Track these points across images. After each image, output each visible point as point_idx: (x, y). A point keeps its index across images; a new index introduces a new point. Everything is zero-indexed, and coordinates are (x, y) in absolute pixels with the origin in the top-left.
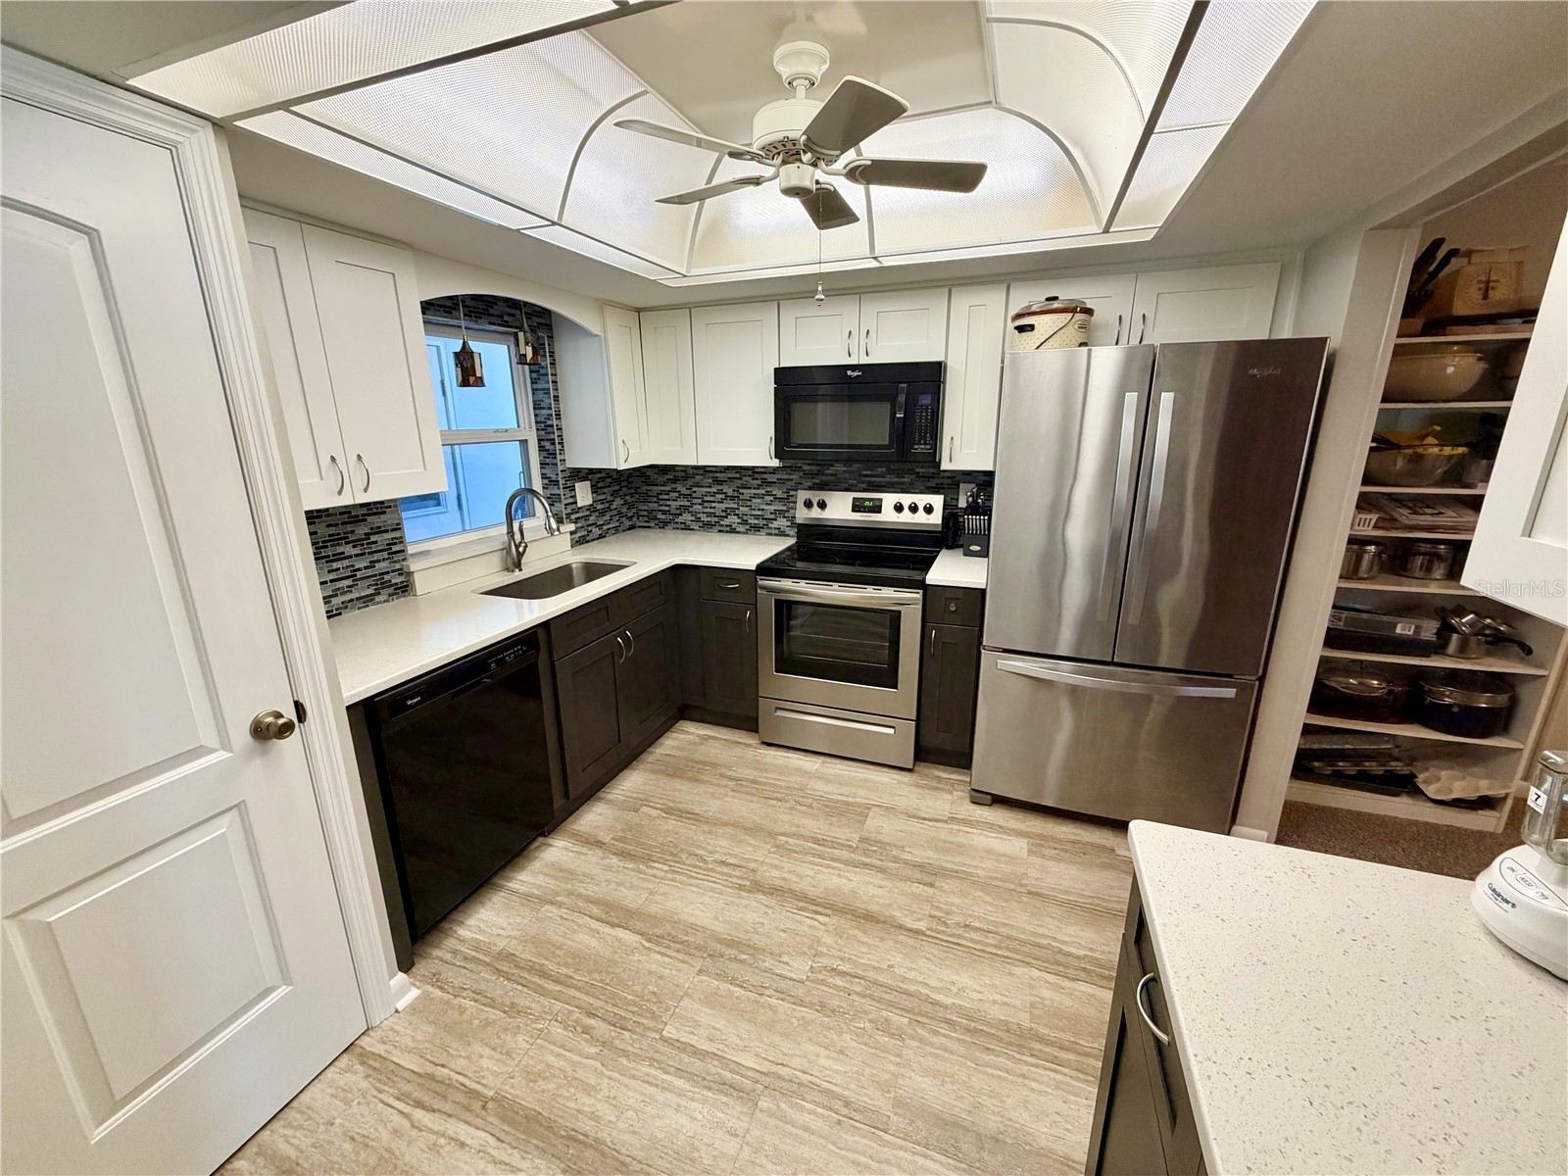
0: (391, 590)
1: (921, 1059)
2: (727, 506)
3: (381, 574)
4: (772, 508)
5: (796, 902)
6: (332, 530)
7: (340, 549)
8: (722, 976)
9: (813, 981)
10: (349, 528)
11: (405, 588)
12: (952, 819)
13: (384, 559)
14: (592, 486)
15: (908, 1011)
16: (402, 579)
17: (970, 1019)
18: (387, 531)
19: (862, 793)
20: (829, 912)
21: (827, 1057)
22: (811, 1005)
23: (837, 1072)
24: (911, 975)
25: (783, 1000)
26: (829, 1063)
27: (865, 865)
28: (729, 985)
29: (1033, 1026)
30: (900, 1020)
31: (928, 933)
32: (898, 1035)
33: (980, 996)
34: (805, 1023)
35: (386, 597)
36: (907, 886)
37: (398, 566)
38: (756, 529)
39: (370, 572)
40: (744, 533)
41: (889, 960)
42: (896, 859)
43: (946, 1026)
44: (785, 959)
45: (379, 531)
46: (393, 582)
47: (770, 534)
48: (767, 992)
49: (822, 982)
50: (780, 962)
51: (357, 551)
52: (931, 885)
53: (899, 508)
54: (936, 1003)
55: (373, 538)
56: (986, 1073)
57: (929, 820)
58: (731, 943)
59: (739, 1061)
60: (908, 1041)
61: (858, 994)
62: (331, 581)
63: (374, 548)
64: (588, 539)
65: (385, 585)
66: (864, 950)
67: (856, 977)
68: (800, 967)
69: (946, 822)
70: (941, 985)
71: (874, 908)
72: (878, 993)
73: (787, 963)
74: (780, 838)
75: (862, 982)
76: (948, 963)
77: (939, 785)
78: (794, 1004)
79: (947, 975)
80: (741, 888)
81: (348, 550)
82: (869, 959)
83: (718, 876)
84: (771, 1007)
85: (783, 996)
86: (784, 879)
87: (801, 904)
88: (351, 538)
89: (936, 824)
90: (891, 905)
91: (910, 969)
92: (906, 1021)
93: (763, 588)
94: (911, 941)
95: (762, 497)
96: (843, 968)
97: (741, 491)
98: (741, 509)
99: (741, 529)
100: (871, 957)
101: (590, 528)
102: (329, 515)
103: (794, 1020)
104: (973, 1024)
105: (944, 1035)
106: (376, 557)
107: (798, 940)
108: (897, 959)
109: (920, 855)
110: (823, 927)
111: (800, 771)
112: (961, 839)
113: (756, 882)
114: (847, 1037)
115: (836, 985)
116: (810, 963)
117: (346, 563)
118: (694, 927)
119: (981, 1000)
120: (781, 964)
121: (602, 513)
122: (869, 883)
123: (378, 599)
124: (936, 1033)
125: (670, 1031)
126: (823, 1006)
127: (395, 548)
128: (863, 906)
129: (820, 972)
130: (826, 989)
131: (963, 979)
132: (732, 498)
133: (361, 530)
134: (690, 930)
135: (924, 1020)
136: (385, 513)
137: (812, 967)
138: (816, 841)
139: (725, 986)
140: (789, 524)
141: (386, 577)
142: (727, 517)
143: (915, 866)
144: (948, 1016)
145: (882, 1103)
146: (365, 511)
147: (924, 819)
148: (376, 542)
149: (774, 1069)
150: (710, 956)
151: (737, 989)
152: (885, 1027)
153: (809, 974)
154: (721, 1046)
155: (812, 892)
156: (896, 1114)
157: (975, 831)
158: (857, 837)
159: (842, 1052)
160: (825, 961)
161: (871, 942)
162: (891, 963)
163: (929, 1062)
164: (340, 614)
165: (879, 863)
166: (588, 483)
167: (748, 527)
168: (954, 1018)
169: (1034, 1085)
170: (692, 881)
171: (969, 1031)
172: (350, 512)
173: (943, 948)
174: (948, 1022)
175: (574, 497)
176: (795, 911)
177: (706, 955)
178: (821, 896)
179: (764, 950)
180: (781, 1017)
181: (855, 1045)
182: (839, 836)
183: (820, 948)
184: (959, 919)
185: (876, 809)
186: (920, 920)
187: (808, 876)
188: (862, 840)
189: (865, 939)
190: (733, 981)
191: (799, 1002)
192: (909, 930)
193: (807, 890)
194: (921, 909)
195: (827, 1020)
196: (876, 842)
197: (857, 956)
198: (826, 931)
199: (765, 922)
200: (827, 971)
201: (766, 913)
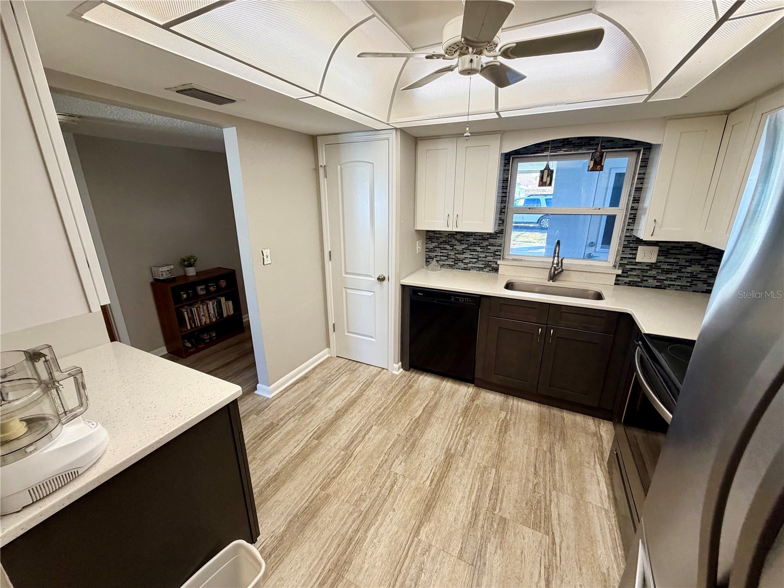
0: (491, 269)
1: (343, 511)
3: (488, 261)
5: (439, 472)
6: (474, 241)
7: (476, 248)
8: (396, 441)
9: (389, 473)
10: (481, 241)
11: (496, 270)
13: (491, 256)
14: (659, 251)
15: (367, 511)
16: (496, 266)
17: (357, 543)
18: (495, 246)
19: (571, 534)
20: (433, 486)
21: (353, 474)
22: (377, 471)
23: (347, 477)
24: (388, 520)
25: (382, 461)
26: (351, 474)
27: (476, 516)
29: (344, 581)
30: (364, 506)
31: (416, 539)
32: (357, 504)
33: (369, 554)
34: (369, 468)
35: (488, 270)
37: (496, 260)
39: (484, 259)
41: (398, 510)
42: (485, 540)
43: (356, 528)
44: (403, 464)
45: (492, 245)
46: (492, 266)
48: (386, 457)
49: (389, 477)
50: (402, 461)
51: (481, 250)
52: (460, 557)
54: (369, 528)
55: (489, 247)
56: (328, 539)
58: (413, 445)
59: (359, 446)
60: (352, 507)
61: (380, 491)
62: (470, 258)
63: (488, 251)
64: (640, 284)
65: (489, 266)
66: (406, 499)
67: (390, 492)
68: (398, 469)
70: (379, 535)
71: (437, 510)
72: (380, 501)
73: (400, 464)
74: (494, 470)
75: (387, 494)
76: (393, 543)
79: (386, 540)
80: (448, 449)
81: (479, 249)
82: (399, 500)
83: (456, 441)
84: (379, 457)
85: (384, 461)
86: (457, 469)
87: (438, 475)
88: (481, 245)
90: (439, 521)
91: (392, 519)
92: (362, 509)
94: (409, 528)
96: (395, 487)
100: (401, 502)
101: (645, 278)
102: (475, 236)
103: (372, 464)
104: (353, 543)
105: (351, 526)
106: (488, 254)
107: (414, 470)
108: (399, 515)
110: (422, 482)
113: (452, 456)
114: (360, 482)
115: (386, 482)
116: (400, 473)
117: (476, 253)
118: (423, 433)
119: (366, 554)
121: (668, 272)
122: (458, 513)
123: (484, 270)
124: (353, 522)
125: (375, 428)
126: (376, 475)
127: (497, 253)
129: (394, 477)
130: (385, 478)
131: (381, 549)
133: (485, 243)
134: (421, 432)
135: (361, 518)
136: (496, 239)
137: (397, 474)
138: (496, 490)
139: (391, 442)
141: (490, 263)
143: (481, 552)
144: (360, 531)
145: (330, 490)
146: (489, 236)
148: (490, 249)
149: (353, 457)
150: (407, 438)
151: (389, 446)
152: (362, 499)
153: (393, 472)
154: (366, 441)
155: (448, 481)
156: (325, 494)
158: (507, 516)
159: (354, 479)
160: (401, 480)
161: (411, 504)
163: (341, 514)
164: (470, 270)
165: (480, 525)
166: (656, 249)
168: (359, 534)
169: (316, 562)
170: (451, 432)
171: (351, 539)
172: (483, 236)
173: (404, 545)
174: (357, 531)
175: (635, 254)
176: (433, 471)
178: (445, 485)
179: (409, 456)
180: (374, 460)
181: (356, 485)
182: (504, 504)
183: (408, 479)
184: (428, 565)
185: (547, 540)
186: (427, 537)
187: (461, 480)
188: (503, 520)
189: (413, 501)
190: (394, 445)
191: (380, 467)
192: (419, 528)
193: (449, 479)
194: (437, 541)
195: (370, 476)
196: (503, 529)
197: (402, 495)
198: (419, 483)
199: (426, 458)
200: (394, 480)
201: (431, 458)
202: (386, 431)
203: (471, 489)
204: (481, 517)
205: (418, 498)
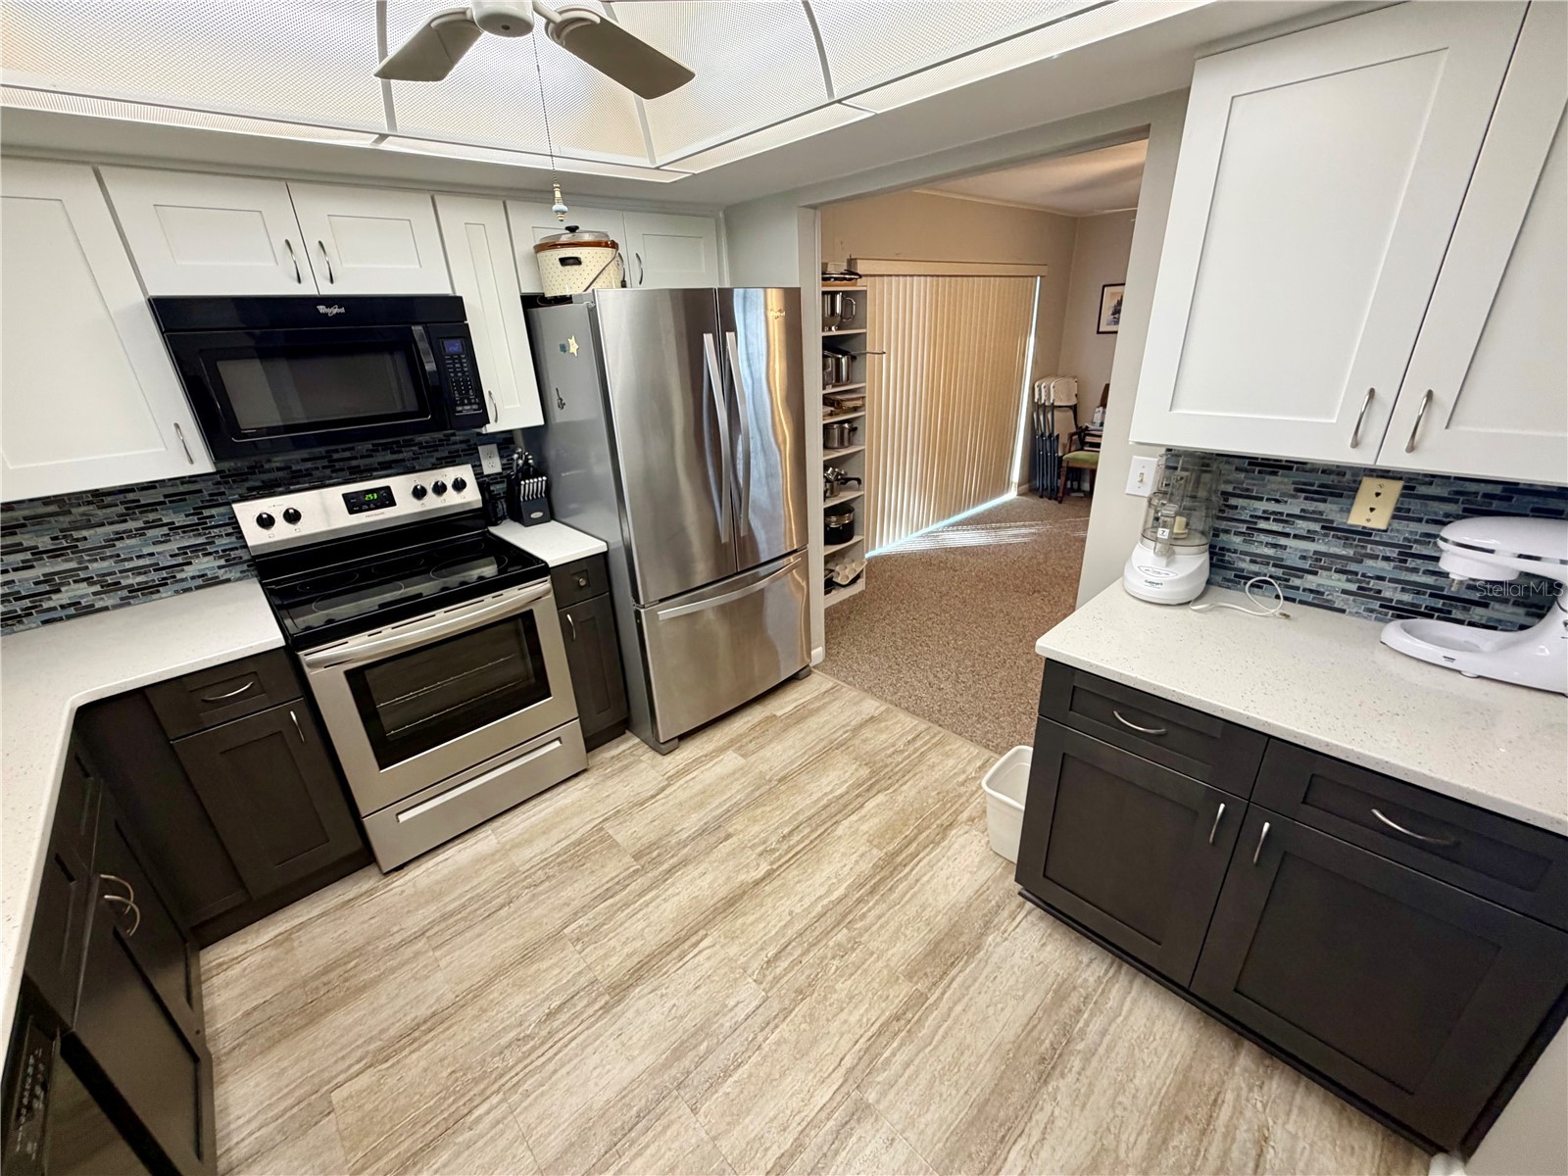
1: (880, 939)
2: (48, 570)
4: (173, 546)
5: (669, 958)
8: (714, 1083)
9: (771, 988)
12: (671, 780)
15: (838, 924)
17: (862, 885)
19: (576, 822)
20: (702, 933)
21: (851, 1012)
22: (795, 1003)
23: (867, 1010)
24: (807, 902)
25: (777, 1027)
26: (856, 1015)
27: (670, 871)
28: (730, 1079)
29: (885, 850)
30: (842, 935)
31: (775, 867)
32: (855, 943)
33: (847, 868)
34: (811, 1017)
36: (716, 855)
38: (149, 590)
40: (115, 607)
41: (784, 911)
42: (683, 844)
43: (861, 905)
44: (731, 1003)
47: (186, 590)
48: (760, 1038)
49: (777, 979)
50: (732, 1010)
52: (728, 837)
53: (419, 493)
54: (840, 900)
56: (907, 902)
57: (657, 794)
58: (677, 1053)
59: (821, 1105)
60: (862, 940)
61: (803, 954)
66: (762, 925)
67: (786, 947)
68: (749, 993)
69: (669, 785)
70: (826, 887)
71: (723, 892)
72: (809, 937)
73: (738, 1003)
74: (567, 931)
75: (794, 944)
76: (810, 871)
77: (625, 762)
78: (785, 1018)
79: (819, 878)
80: (606, 1008)
82: (775, 926)
83: (567, 1029)
84: (778, 1043)
85: (772, 1025)
86: (629, 956)
87: (675, 954)
89: (666, 792)
90: (730, 877)
91: (800, 900)
92: (845, 931)
93: (314, 665)
94: (777, 883)
95: (140, 532)
96: (771, 952)
97: (76, 535)
98: (92, 566)
99: (109, 600)
100: (773, 923)
103: (803, 1026)
104: (868, 886)
105: (869, 910)
107: (717, 978)
108: (786, 905)
109: (693, 822)
110: (718, 946)
111: (481, 860)
112: (699, 787)
113: (613, 987)
114: (839, 986)
115: (785, 969)
116: (750, 980)
118: (624, 1093)
119: (851, 869)
120: (736, 1009)
122: (693, 880)
124: (864, 916)
126: (801, 992)
128: (716, 899)
129: (765, 976)
130: (786, 979)
131: (827, 870)
132: (55, 554)
134: (627, 1100)
135: (850, 917)
137: (755, 981)
138: (604, 897)
139: (728, 1087)
140: (222, 562)
142: (58, 591)
143: (700, 834)
144: (854, 899)
145: (903, 990)
147: (653, 797)
149: (842, 1070)
150: (678, 1087)
151: (740, 1071)
152: (843, 951)
153: (762, 987)
154: (798, 1118)
155: (667, 935)
156: (917, 983)
157: (695, 773)
158: (628, 859)
159: (851, 998)
160: (755, 965)
161: (757, 915)
162: (787, 911)
163: (886, 935)
165: (675, 859)
167: (125, 593)
168: (858, 896)
169: (925, 879)
170: (549, 1068)
171: (872, 892)
173: (795, 865)
174: (859, 901)
176: (681, 964)
177: (675, 1093)
178: (679, 928)
179: (708, 1019)
180: (793, 1038)
181: (849, 982)
182: (614, 874)
183: (739, 962)
184: (774, 839)
185: (607, 825)
186: (758, 865)
187: (643, 930)
188: (637, 857)
189: (752, 918)
190: (727, 1073)
191: (786, 1012)
192: (763, 879)
193: (661, 939)
194: (748, 858)
195: (816, 995)
196: (648, 848)
197: (765, 935)
198: (722, 947)
199: (673, 1002)
200: (767, 969)
201: (662, 996)
202: (724, 1146)
203: (641, 910)
204: (666, 866)
205: (740, 921)
